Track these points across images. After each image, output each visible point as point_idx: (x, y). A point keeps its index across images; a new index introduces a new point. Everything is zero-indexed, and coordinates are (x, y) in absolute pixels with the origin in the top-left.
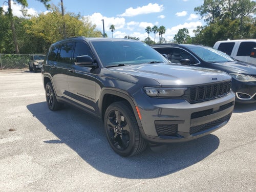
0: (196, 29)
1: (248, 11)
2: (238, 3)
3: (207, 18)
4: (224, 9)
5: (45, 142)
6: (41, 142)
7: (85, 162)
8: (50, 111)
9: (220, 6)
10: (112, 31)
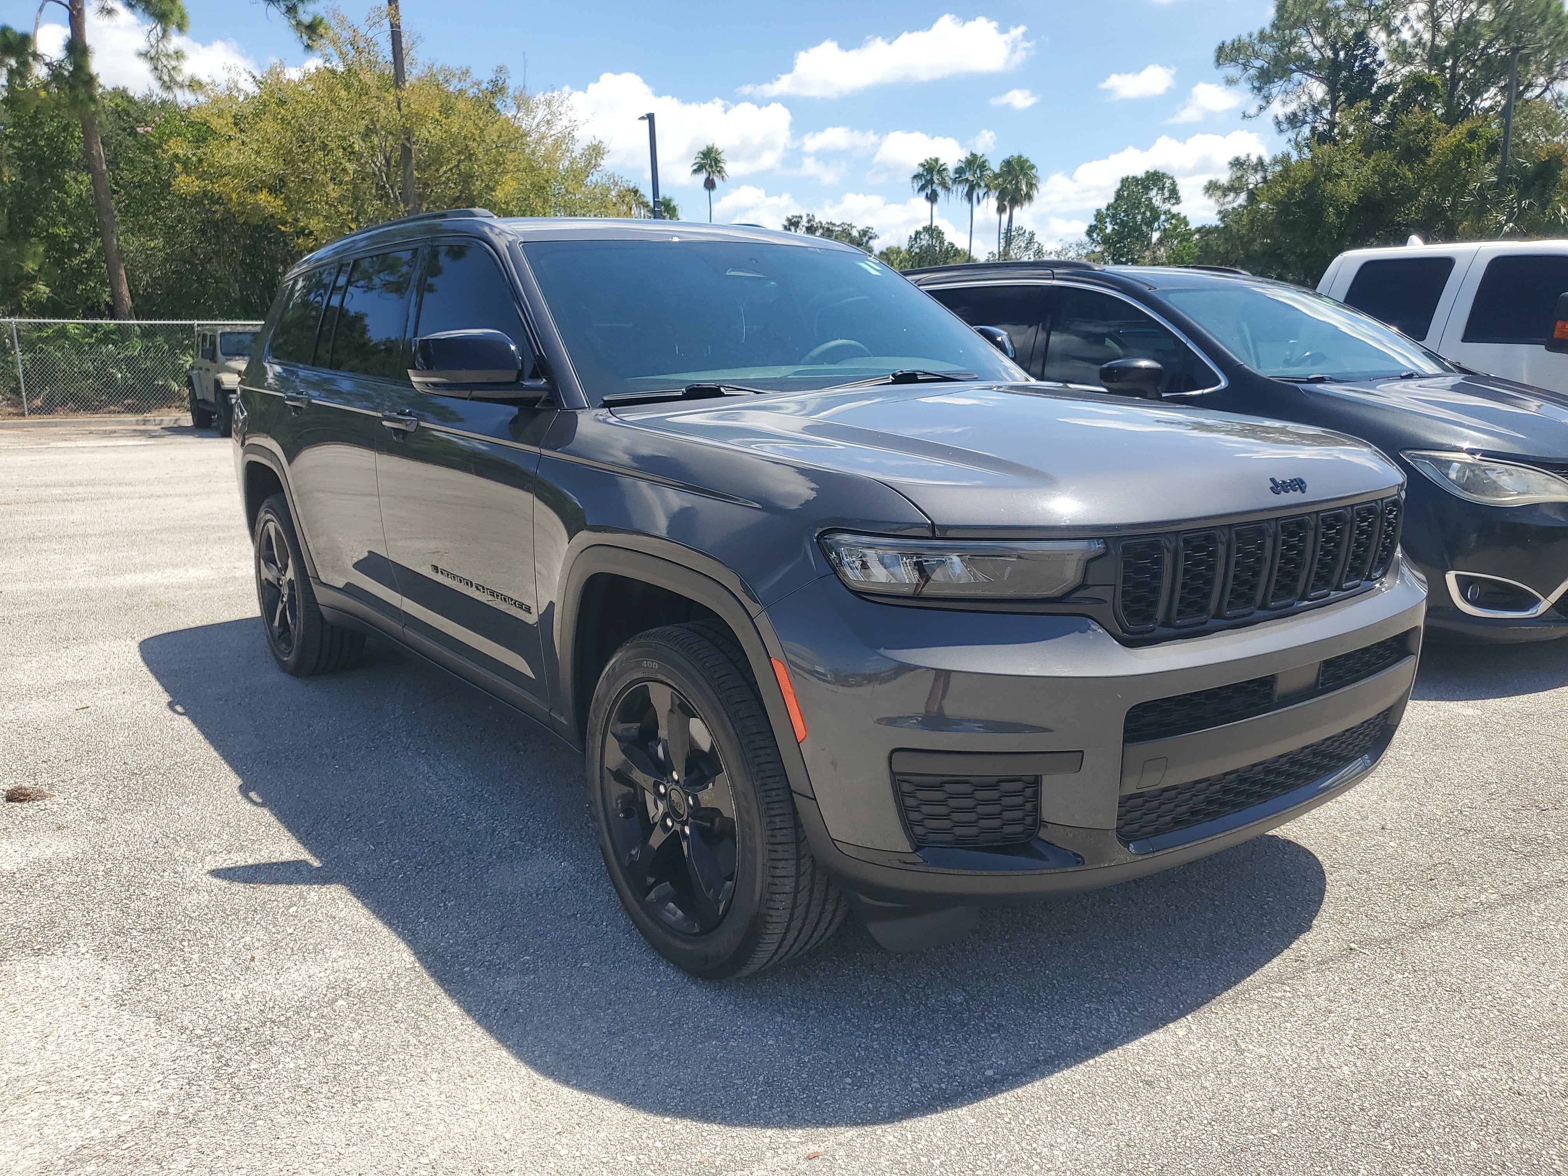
0: (1224, 177)
1: (1549, 68)
2: (1486, 14)
3: (1292, 107)
4: (1402, 55)
5: (216, 873)
6: (197, 874)
7: (455, 1009)
8: (282, 678)
9: (1377, 36)
10: (710, 185)
